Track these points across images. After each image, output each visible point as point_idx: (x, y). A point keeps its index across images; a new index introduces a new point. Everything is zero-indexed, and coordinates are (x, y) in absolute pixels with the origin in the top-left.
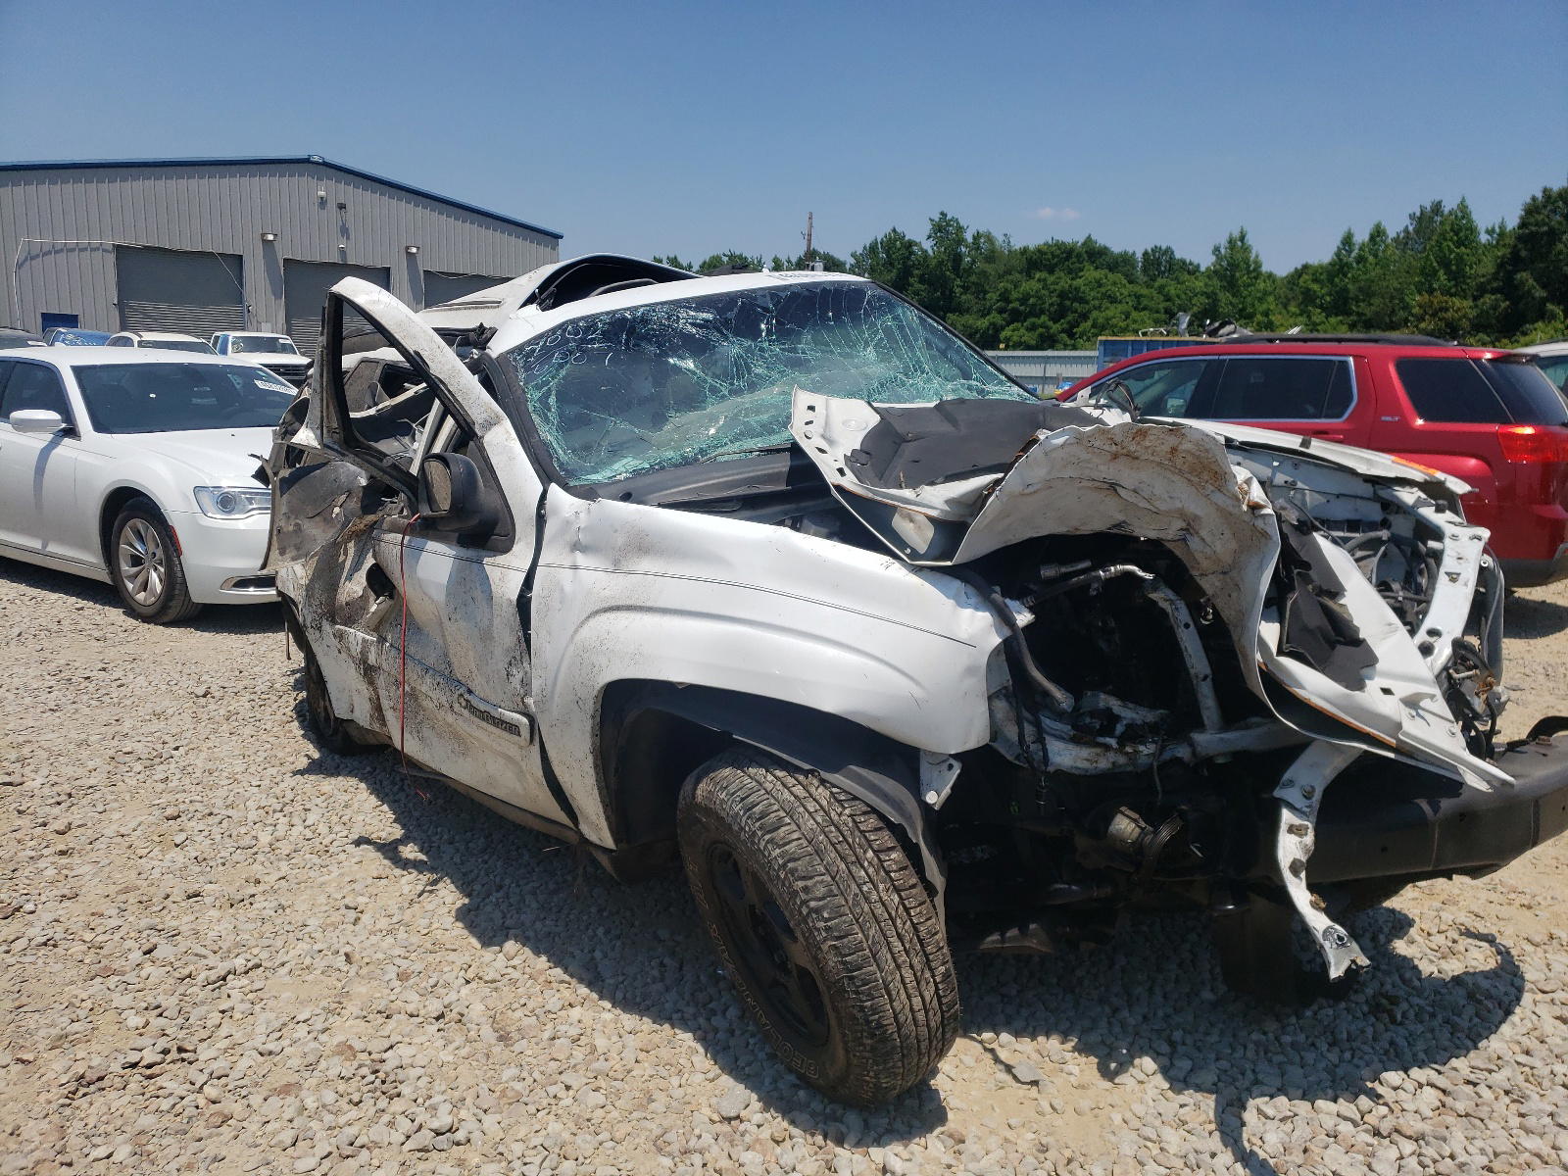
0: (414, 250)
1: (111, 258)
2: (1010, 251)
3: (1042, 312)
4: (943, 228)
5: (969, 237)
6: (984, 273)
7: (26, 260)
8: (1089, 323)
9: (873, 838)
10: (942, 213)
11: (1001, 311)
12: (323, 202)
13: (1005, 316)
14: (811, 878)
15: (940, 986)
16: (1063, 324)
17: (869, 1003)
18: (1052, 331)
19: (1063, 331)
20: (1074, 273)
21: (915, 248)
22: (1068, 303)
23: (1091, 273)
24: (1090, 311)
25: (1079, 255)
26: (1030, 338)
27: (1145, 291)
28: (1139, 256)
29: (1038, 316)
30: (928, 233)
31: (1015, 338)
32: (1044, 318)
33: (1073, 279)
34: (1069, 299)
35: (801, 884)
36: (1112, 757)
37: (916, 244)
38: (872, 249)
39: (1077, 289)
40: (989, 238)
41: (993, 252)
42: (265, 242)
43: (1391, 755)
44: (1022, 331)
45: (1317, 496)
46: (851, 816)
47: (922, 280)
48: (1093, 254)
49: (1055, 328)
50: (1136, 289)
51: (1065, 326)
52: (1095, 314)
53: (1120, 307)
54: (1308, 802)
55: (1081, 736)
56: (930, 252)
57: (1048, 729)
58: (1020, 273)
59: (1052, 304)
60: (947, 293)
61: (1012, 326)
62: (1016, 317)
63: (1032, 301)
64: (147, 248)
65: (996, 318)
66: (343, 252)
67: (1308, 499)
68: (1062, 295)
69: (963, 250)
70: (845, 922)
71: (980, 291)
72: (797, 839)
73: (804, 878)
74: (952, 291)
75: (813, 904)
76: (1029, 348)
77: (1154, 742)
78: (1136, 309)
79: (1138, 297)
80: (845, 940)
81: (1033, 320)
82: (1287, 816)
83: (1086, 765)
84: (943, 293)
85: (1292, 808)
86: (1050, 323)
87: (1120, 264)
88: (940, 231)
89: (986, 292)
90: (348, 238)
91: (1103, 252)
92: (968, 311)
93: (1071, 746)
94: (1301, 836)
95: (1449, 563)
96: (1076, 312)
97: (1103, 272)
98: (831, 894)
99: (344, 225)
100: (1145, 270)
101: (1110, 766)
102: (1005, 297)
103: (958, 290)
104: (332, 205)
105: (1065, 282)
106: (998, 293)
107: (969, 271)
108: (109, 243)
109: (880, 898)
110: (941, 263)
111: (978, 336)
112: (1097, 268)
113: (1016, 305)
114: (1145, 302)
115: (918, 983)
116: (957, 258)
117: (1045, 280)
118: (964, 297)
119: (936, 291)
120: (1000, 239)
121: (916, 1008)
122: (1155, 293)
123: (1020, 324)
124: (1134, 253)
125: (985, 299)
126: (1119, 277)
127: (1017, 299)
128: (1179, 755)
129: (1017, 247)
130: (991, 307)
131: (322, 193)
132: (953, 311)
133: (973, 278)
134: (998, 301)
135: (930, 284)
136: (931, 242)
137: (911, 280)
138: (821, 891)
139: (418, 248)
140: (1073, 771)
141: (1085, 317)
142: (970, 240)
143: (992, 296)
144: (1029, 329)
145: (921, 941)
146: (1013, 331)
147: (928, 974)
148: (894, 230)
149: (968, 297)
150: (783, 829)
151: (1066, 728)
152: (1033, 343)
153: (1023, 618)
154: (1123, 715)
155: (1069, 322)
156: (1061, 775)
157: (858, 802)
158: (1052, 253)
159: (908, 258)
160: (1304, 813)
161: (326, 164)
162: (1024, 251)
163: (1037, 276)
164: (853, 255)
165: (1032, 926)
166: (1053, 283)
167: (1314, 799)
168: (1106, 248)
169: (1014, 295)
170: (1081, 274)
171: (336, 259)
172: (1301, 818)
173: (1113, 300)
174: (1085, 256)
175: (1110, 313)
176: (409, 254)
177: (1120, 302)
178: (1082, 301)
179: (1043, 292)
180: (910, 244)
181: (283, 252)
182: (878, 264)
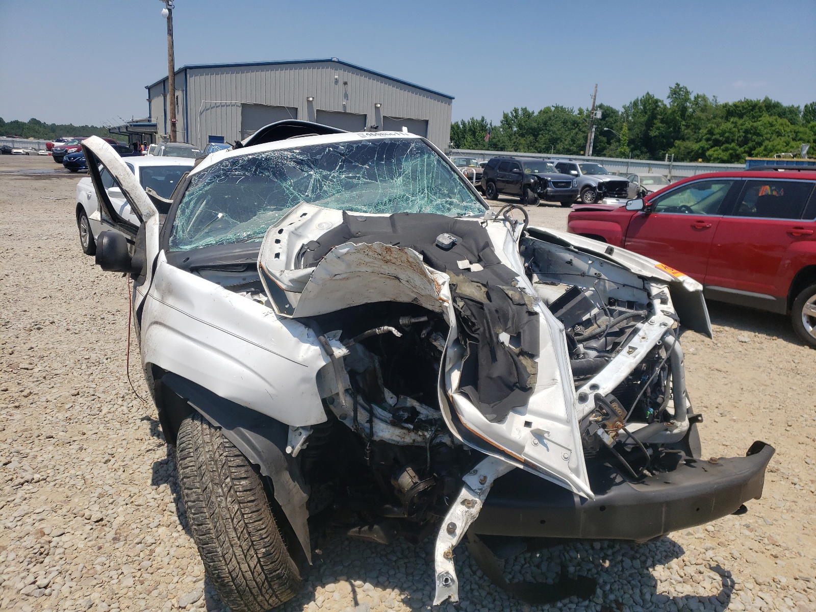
0: (379, 105)
1: (240, 109)
2: (716, 106)
3: (733, 141)
4: (678, 93)
5: (692, 97)
6: (699, 119)
7: (204, 110)
8: (762, 148)
9: (233, 471)
10: (677, 84)
11: (708, 140)
12: (337, 81)
13: (710, 142)
14: (192, 489)
15: (261, 560)
16: (746, 148)
17: (212, 564)
18: (738, 152)
19: (745, 152)
20: (755, 118)
21: (660, 104)
22: (750, 136)
23: (766, 118)
24: (763, 141)
25: (760, 108)
26: (725, 155)
27: (802, 129)
28: (802, 108)
29: (730, 143)
30: (668, 95)
31: (715, 156)
32: (733, 145)
33: (755, 122)
34: (751, 133)
35: (186, 491)
36: (413, 435)
37: (660, 101)
38: (635, 104)
39: (756, 128)
40: (704, 99)
41: (706, 106)
42: (308, 101)
43: (521, 467)
44: (720, 151)
45: (612, 284)
46: (226, 456)
47: (662, 121)
48: (770, 107)
49: (740, 150)
50: (796, 128)
51: (746, 149)
52: (766, 143)
53: (783, 139)
54: (480, 486)
55: (396, 422)
56: (668, 106)
57: (378, 415)
58: (722, 118)
59: (740, 137)
60: (677, 128)
61: (713, 149)
62: (717, 143)
63: (727, 135)
64: (256, 105)
65: (703, 143)
66: (344, 106)
67: (607, 285)
68: (747, 131)
69: (688, 104)
70: (202, 517)
71: (697, 128)
72: (191, 466)
73: (188, 489)
74: (679, 128)
75: (189, 503)
76: (723, 161)
77: (432, 431)
78: (794, 139)
79: (796, 133)
80: (201, 527)
81: (727, 145)
82: (464, 493)
83: (398, 439)
84: (674, 129)
85: (469, 488)
86: (737, 147)
87: (789, 114)
88: (675, 94)
89: (700, 129)
90: (347, 100)
91: (777, 105)
92: (688, 139)
93: (389, 427)
94: (469, 507)
95: (635, 341)
96: (754, 141)
97: (774, 117)
98: (198, 500)
99: (346, 93)
100: (805, 115)
101: (411, 441)
102: (711, 132)
103: (683, 128)
104: (341, 83)
105: (748, 124)
106: (707, 130)
107: (691, 117)
108: (239, 102)
109: (227, 506)
110: (674, 112)
111: (693, 153)
112: (771, 115)
113: (717, 137)
114: (800, 135)
115: (245, 556)
116: (684, 109)
117: (736, 123)
118: (686, 131)
119: (670, 128)
120: (710, 98)
121: (244, 570)
122: (808, 131)
123: (718, 148)
124: (799, 107)
125: (698, 133)
126: (785, 121)
127: (718, 133)
128: (443, 441)
129: (722, 104)
130: (702, 137)
131: (336, 77)
132: (679, 139)
133: (693, 121)
134: (706, 134)
135: (667, 123)
136: (669, 100)
137: (655, 121)
138: (194, 497)
139: (381, 104)
140: (390, 442)
141: (760, 144)
142: (693, 99)
143: (703, 131)
144: (723, 151)
145: (249, 533)
146: (714, 151)
147: (252, 552)
148: (648, 93)
149: (689, 131)
150: (188, 459)
151: (388, 416)
152: (725, 158)
153: (340, 351)
154: (421, 412)
155: (749, 148)
156: (383, 444)
157: (235, 449)
158: (743, 107)
159: (655, 109)
160: (476, 493)
161: (339, 62)
162: (725, 106)
163: (732, 120)
164: (624, 107)
165: (376, 527)
166: (742, 125)
167: (485, 485)
168: (778, 103)
169: (717, 131)
170: (759, 119)
171: (341, 110)
172: (474, 496)
173: (779, 134)
174: (765, 109)
175: (776, 143)
176: (376, 108)
177: (784, 136)
178: (759, 135)
179: (734, 129)
180: (657, 101)
181: (317, 107)
182: (637, 112)
